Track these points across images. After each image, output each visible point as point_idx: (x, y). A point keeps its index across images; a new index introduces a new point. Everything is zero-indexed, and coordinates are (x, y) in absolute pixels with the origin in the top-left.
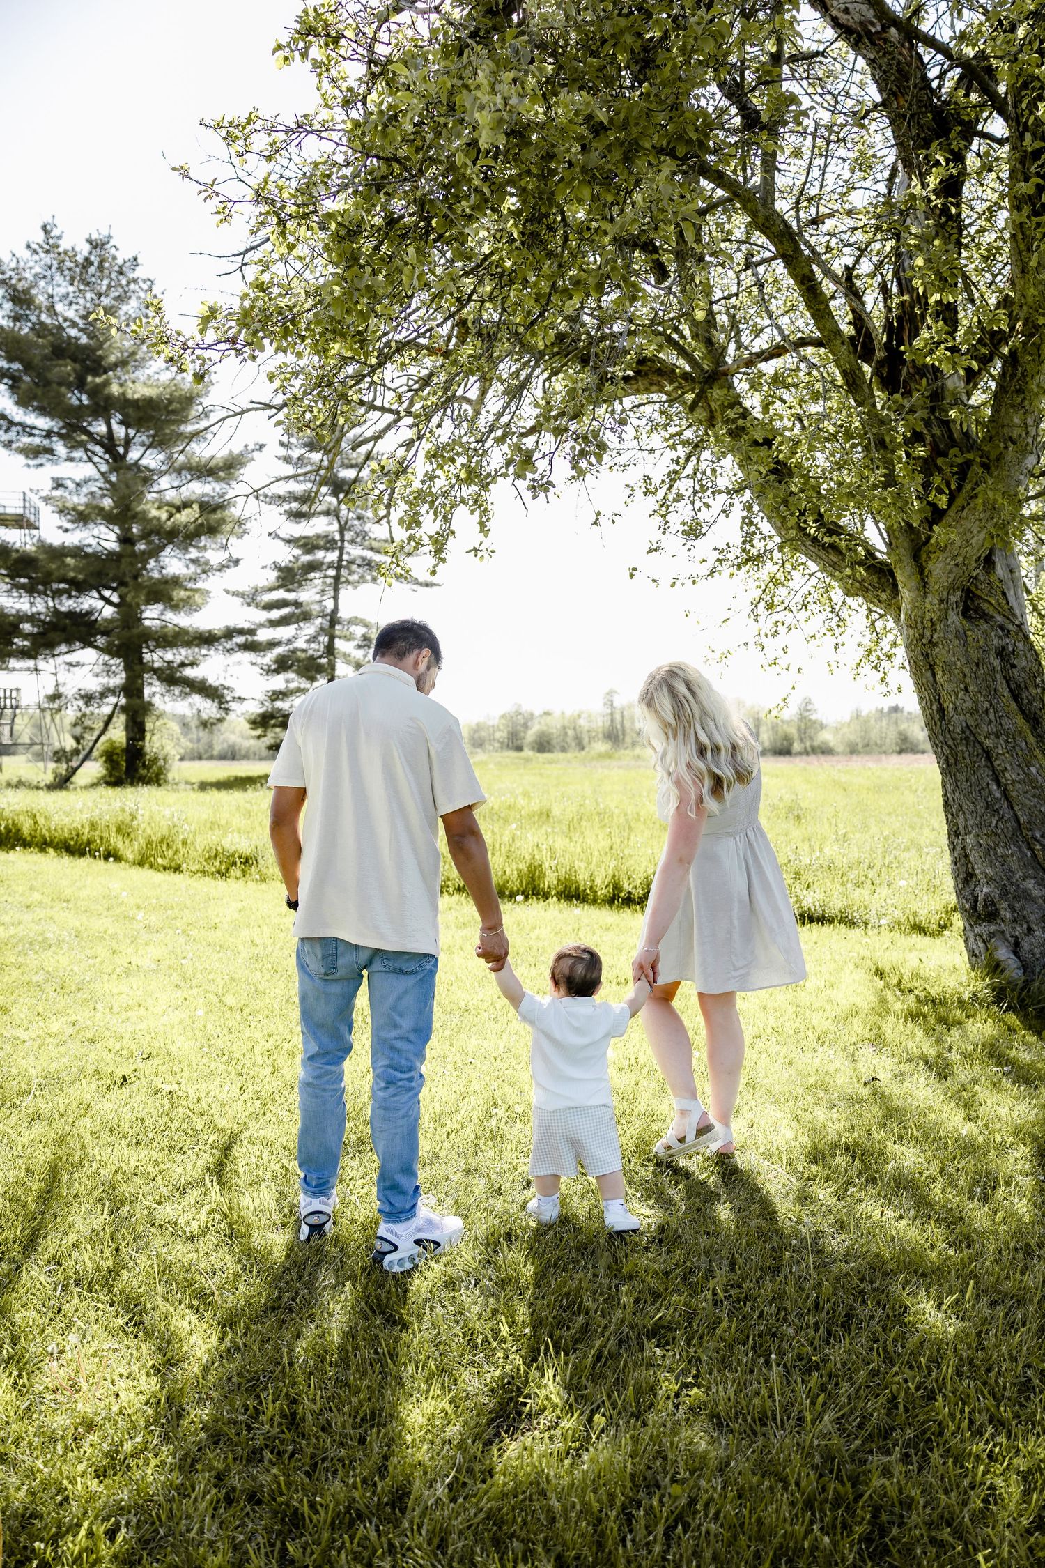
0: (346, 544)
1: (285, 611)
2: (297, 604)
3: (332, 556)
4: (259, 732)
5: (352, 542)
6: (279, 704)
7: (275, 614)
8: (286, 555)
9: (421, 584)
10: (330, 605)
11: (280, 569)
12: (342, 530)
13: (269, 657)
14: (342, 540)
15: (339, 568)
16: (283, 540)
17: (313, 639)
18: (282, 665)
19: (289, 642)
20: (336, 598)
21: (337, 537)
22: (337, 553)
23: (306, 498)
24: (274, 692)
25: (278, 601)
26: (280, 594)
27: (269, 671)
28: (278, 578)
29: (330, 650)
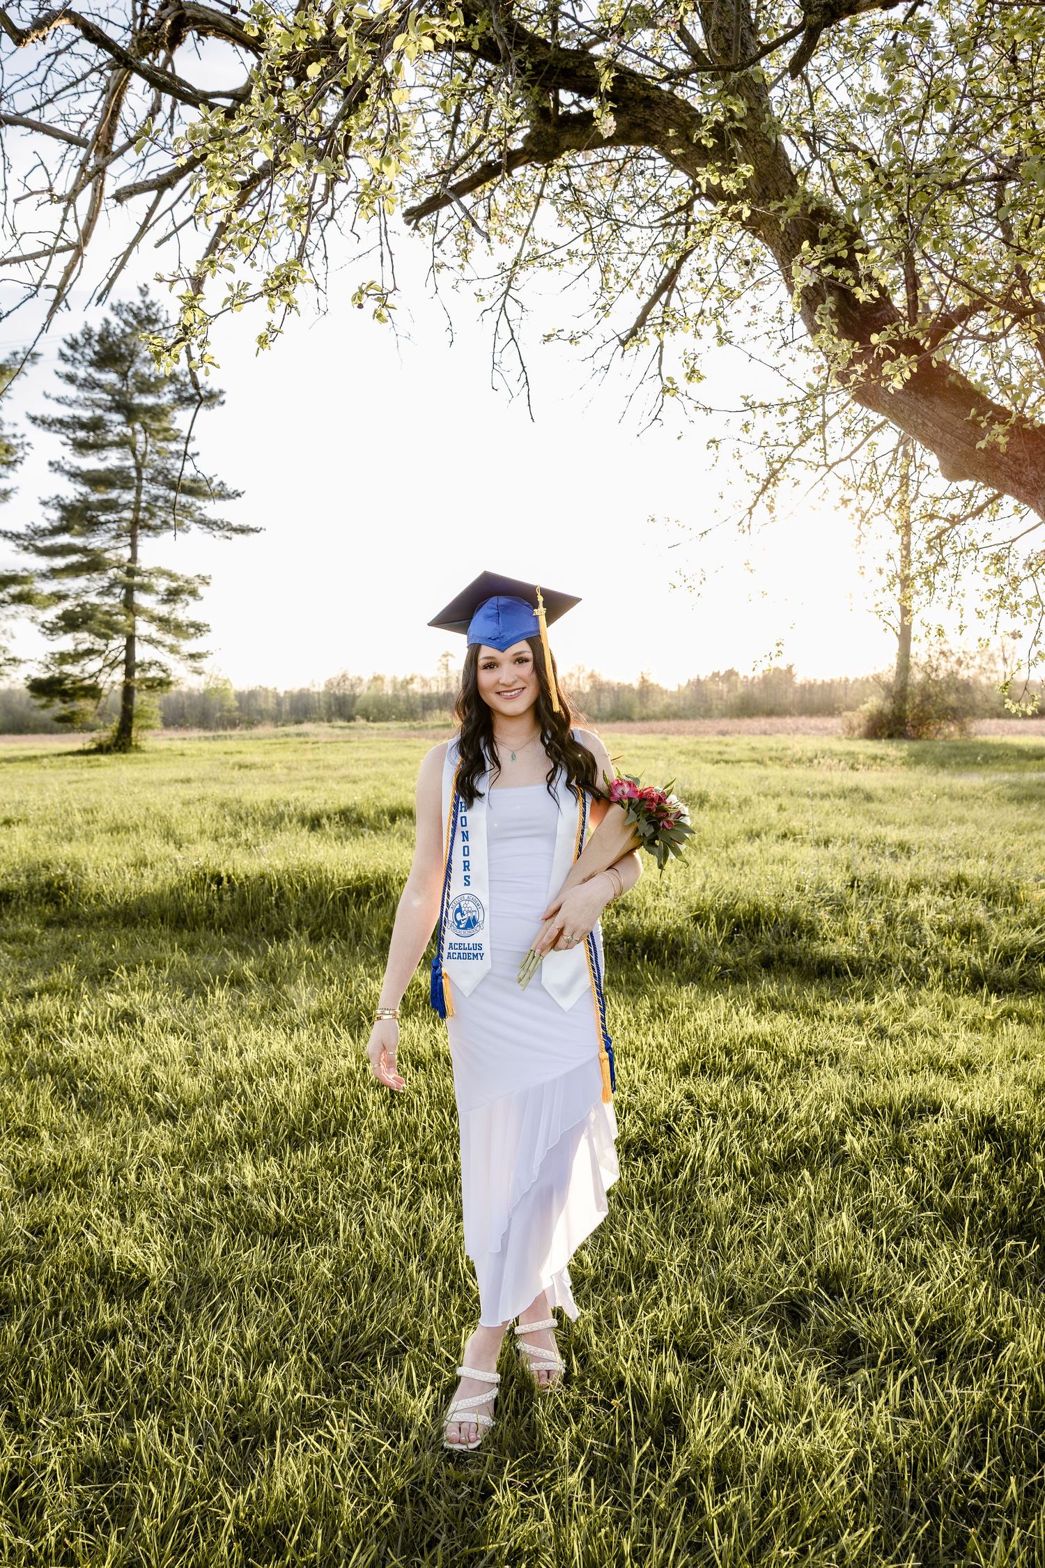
0: (144, 482)
1: (74, 559)
2: (84, 550)
3: (128, 496)
4: (43, 701)
5: (152, 480)
6: (68, 669)
7: (60, 562)
8: (72, 491)
9: (235, 530)
10: (126, 553)
11: (63, 508)
12: (138, 468)
13: (52, 614)
14: (140, 478)
15: (137, 509)
16: (68, 473)
17: (106, 592)
18: (71, 622)
19: (78, 595)
20: (133, 546)
21: (134, 474)
22: (133, 493)
23: (95, 425)
24: (62, 654)
25: (62, 547)
26: (64, 539)
27: (52, 630)
28: (62, 519)
29: (129, 606)
